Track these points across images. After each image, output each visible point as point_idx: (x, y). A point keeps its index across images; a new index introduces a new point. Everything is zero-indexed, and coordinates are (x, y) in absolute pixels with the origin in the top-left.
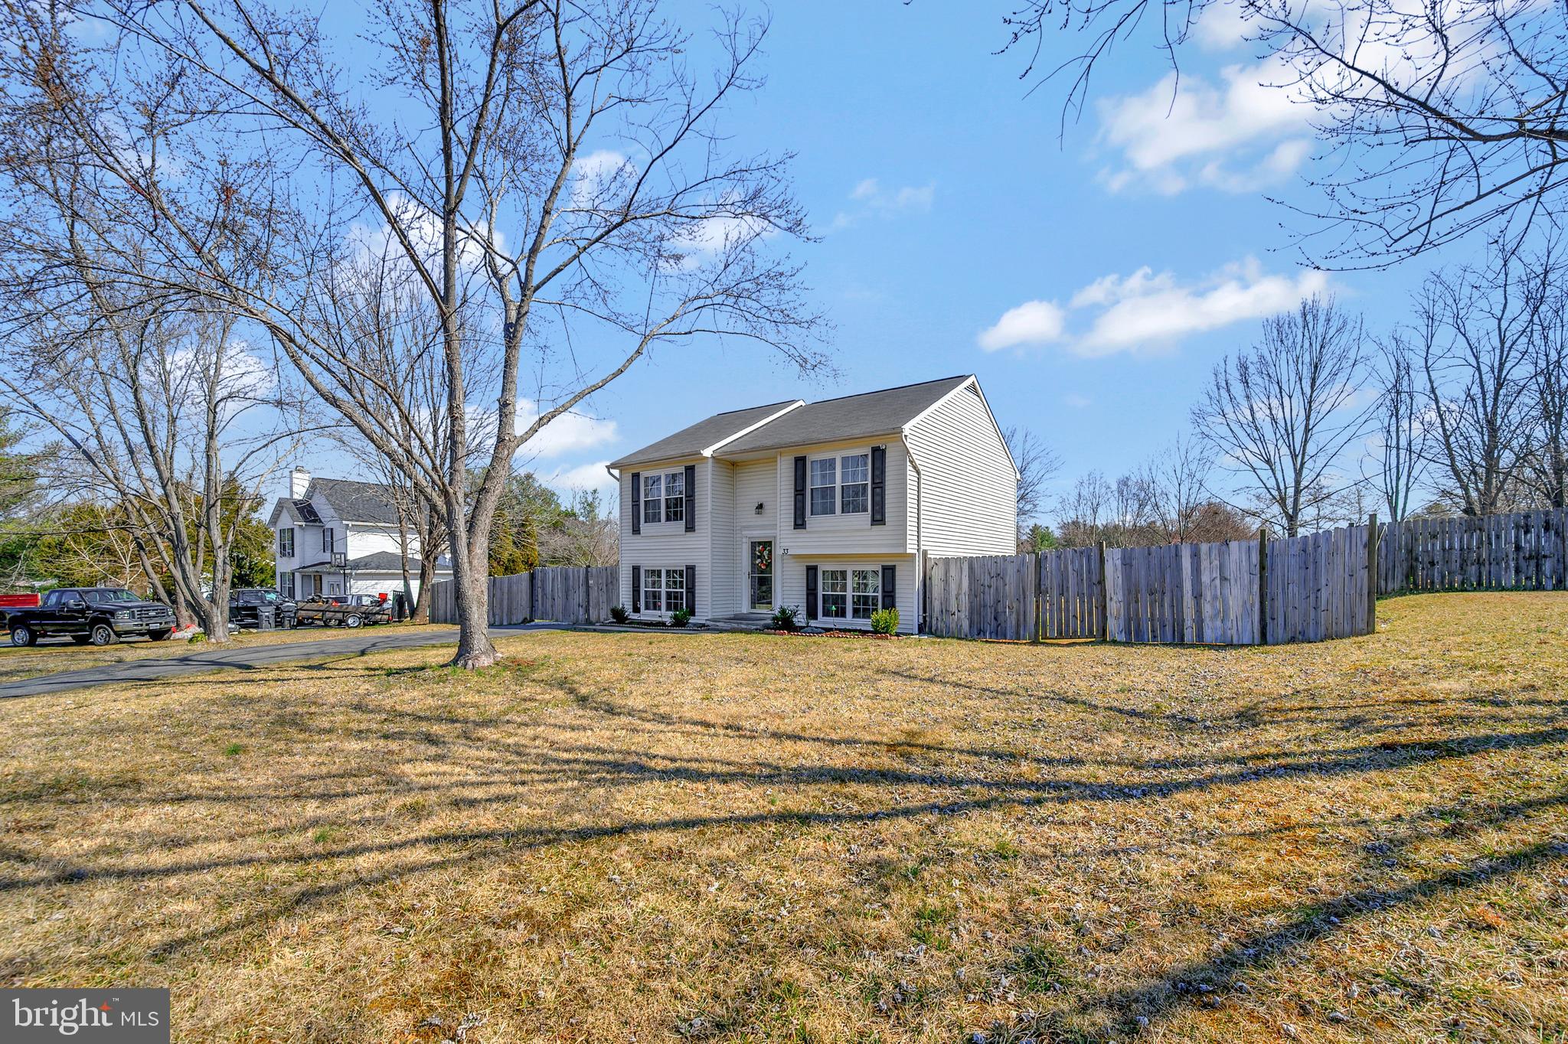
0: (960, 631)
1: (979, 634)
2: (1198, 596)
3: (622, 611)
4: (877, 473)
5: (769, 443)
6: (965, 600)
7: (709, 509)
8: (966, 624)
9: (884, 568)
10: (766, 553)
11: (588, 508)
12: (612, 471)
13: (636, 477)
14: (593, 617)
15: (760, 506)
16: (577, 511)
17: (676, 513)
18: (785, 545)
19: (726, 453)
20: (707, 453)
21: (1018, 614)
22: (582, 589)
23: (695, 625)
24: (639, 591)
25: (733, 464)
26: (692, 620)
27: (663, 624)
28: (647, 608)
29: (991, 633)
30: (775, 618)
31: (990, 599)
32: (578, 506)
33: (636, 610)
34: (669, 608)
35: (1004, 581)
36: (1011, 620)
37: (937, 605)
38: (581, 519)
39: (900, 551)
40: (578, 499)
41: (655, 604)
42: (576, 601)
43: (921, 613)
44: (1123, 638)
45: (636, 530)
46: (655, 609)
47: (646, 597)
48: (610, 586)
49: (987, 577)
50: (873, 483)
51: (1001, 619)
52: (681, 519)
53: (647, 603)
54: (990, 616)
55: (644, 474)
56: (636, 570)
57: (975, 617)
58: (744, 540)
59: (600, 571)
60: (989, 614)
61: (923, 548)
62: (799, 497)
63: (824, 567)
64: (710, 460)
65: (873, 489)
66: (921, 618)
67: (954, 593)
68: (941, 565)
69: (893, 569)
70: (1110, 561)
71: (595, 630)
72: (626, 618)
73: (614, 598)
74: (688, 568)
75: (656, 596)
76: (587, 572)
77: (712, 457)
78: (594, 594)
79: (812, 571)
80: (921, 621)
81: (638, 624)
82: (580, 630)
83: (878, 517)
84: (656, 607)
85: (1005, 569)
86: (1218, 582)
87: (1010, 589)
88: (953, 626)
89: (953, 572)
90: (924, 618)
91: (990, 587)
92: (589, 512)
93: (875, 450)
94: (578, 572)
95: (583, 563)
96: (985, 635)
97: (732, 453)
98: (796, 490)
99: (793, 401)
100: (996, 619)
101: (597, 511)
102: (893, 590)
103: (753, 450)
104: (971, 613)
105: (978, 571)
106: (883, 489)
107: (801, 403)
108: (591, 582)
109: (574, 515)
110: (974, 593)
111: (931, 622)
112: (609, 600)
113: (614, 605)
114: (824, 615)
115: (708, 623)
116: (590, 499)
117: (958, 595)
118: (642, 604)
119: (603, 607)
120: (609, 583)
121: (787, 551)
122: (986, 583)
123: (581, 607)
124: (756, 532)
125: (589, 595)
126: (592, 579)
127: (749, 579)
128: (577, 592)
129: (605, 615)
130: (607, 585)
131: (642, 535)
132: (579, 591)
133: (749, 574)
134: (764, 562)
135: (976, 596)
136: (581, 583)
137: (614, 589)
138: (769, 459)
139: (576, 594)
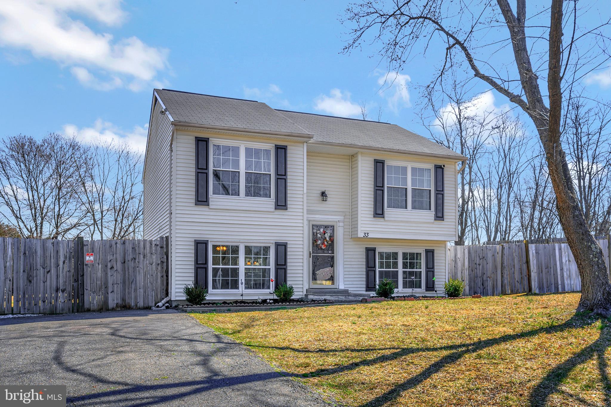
2: (562, 269)
4: (439, 184)
6: (466, 273)
8: (467, 288)
9: (427, 251)
13: (203, 142)
14: (93, 303)
15: (323, 194)
17: (257, 188)
18: (367, 229)
21: (493, 281)
28: (215, 287)
31: (479, 273)
35: (486, 261)
36: (489, 284)
42: (50, 284)
44: (537, 291)
45: (202, 201)
46: (226, 287)
48: (131, 264)
49: (478, 259)
50: (436, 190)
51: (485, 285)
52: (268, 196)
53: (214, 282)
54: (480, 284)
56: (201, 245)
57: (472, 284)
59: (110, 245)
60: (479, 282)
62: (379, 192)
63: (381, 249)
65: (436, 194)
67: (460, 269)
69: (432, 252)
70: (531, 251)
74: (278, 245)
76: (80, 245)
77: (309, 143)
78: (94, 274)
79: (370, 252)
83: (439, 215)
84: (228, 284)
85: (487, 254)
86: (568, 262)
87: (490, 266)
91: (479, 265)
94: (56, 244)
98: (376, 186)
100: (483, 285)
102: (433, 267)
104: (470, 282)
105: (473, 255)
106: (443, 195)
110: (472, 269)
117: (462, 270)
118: (210, 283)
119: (115, 291)
120: (130, 259)
121: (366, 234)
122: (478, 263)
123: (63, 291)
124: (317, 216)
125: (83, 275)
126: (92, 254)
127: (310, 257)
128: (53, 271)
129: (120, 302)
130: (124, 262)
131: (211, 207)
132: (57, 270)
133: (310, 254)
134: (326, 243)
135: (472, 271)
136: (62, 259)
137: (138, 267)
138: (331, 154)
139: (51, 274)
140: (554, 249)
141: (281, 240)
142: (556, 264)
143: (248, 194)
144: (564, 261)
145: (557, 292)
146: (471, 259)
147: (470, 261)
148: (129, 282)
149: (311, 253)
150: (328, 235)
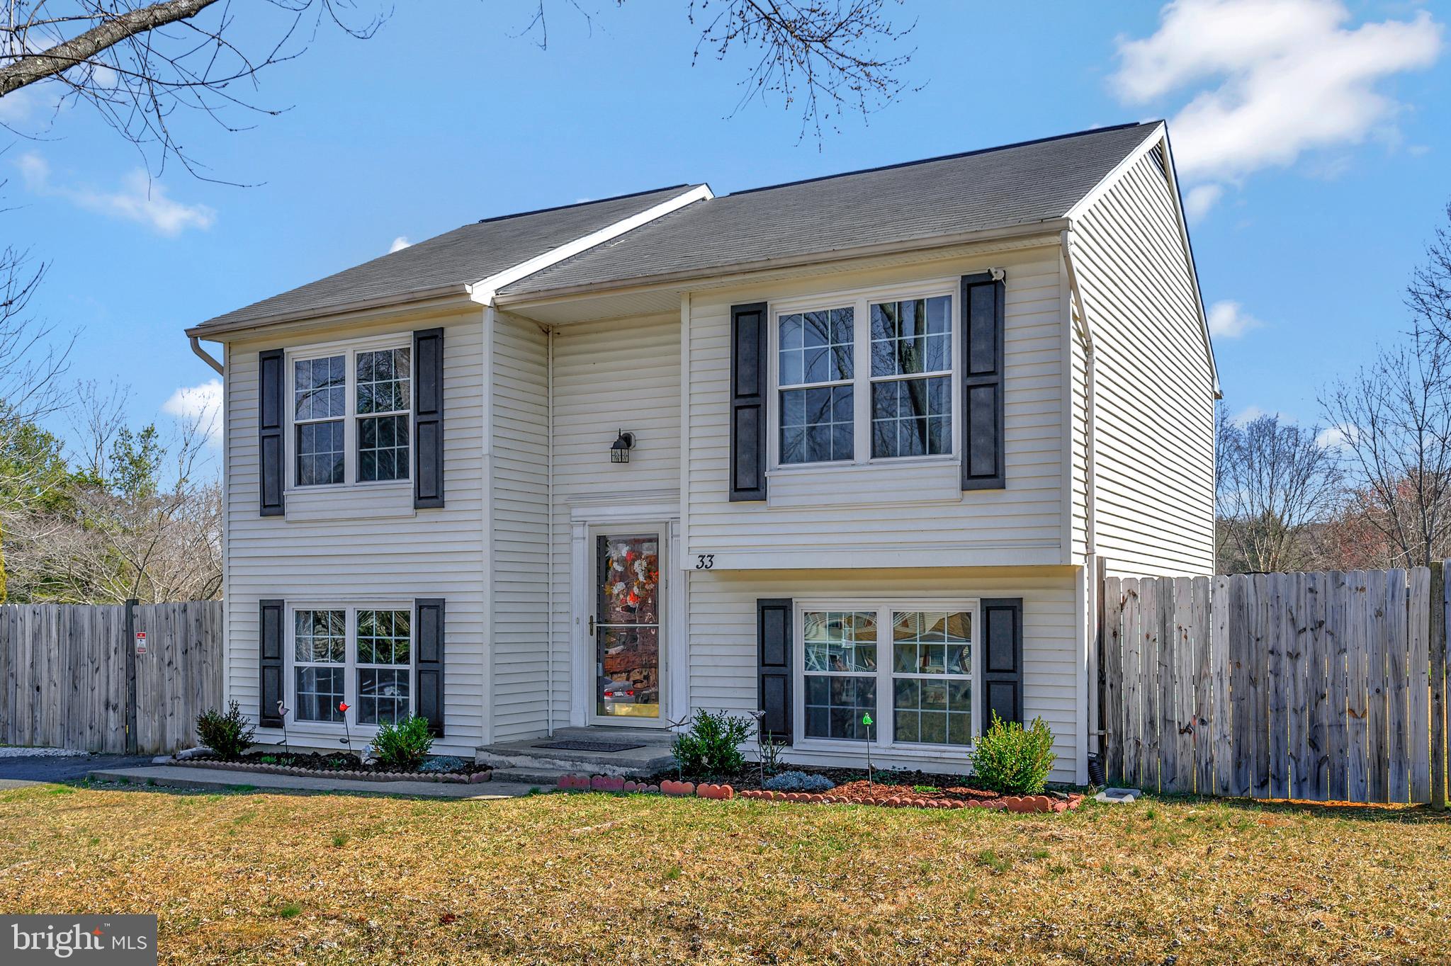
0: (1205, 774)
1: (1263, 785)
3: (233, 722)
4: (980, 346)
5: (662, 267)
6: (1219, 696)
7: (486, 444)
8: (1223, 757)
9: (989, 607)
10: (639, 566)
11: (132, 469)
12: (204, 345)
13: (272, 361)
14: (147, 736)
15: (625, 442)
16: (105, 476)
17: (385, 457)
18: (704, 543)
19: (535, 296)
20: (482, 292)
21: (1380, 731)
22: (117, 662)
23: (447, 762)
24: (279, 670)
25: (548, 329)
26: (437, 748)
27: (352, 762)
28: (302, 714)
29: (1299, 783)
30: (682, 745)
31: (1295, 691)
32: (109, 465)
33: (271, 719)
34: (366, 713)
35: (1336, 642)
36: (1358, 746)
37: (1136, 703)
38: (116, 492)
39: (1051, 558)
40: (108, 446)
41: (324, 704)
42: (99, 694)
43: (1095, 729)
45: (272, 505)
46: (324, 716)
47: (300, 686)
48: (195, 655)
49: (1286, 630)
50: (968, 372)
51: (1329, 743)
52: (404, 473)
53: (301, 702)
54: (1296, 737)
55: (298, 353)
56: (271, 611)
57: (1252, 738)
58: (578, 531)
59: (166, 614)
60: (1294, 733)
61: (1099, 552)
62: (746, 414)
64: (489, 316)
65: (968, 390)
66: (1095, 740)
67: (1186, 672)
68: (1147, 598)
69: (1014, 608)
71: (153, 785)
72: (245, 745)
73: (208, 687)
74: (421, 605)
75: (330, 681)
76: (130, 617)
77: (496, 307)
78: (148, 675)
79: (775, 613)
80: (1095, 749)
81: (279, 758)
82: (109, 783)
83: (983, 466)
84: (329, 709)
85: (1339, 609)
87: (1357, 661)
88: (1185, 761)
89: (1180, 617)
90: (1101, 739)
91: (1294, 656)
92: (135, 479)
93: (971, 285)
94: (106, 615)
95: (119, 593)
96: (1280, 787)
97: (552, 294)
98: (736, 395)
99: (682, 188)
100: (1314, 744)
101: (154, 476)
102: (1016, 666)
103: (615, 286)
104: (1239, 728)
105: (1259, 613)
106: (997, 389)
107: (702, 192)
108: (140, 643)
109: (98, 483)
110: (1247, 674)
111: (1119, 752)
112: (192, 692)
113: (208, 706)
114: (808, 734)
115: (484, 757)
116: (137, 449)
117: (1199, 680)
118: (289, 703)
119: (175, 714)
120: (193, 646)
121: (706, 560)
122: (1284, 647)
123: (114, 709)
124: (611, 510)
125: (134, 678)
126: (144, 635)
127: (592, 634)
128: (102, 669)
129: (181, 737)
130: (186, 651)
131: (289, 517)
132: (108, 666)
133: (591, 623)
134: (636, 590)
135: (1253, 682)
136: (113, 645)
137: (205, 662)
138: (653, 314)
139: (100, 674)
141: (429, 593)
143: (365, 473)
146: (1244, 633)
147: (1244, 641)
148: (193, 693)
149: (595, 620)
150: (641, 564)
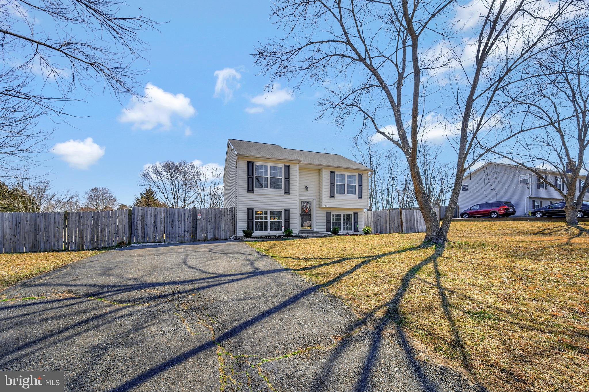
2: (417, 222)
4: (360, 182)
6: (373, 223)
9: (354, 213)
13: (250, 163)
14: (201, 237)
15: (306, 187)
18: (326, 203)
21: (385, 227)
24: (252, 221)
28: (256, 230)
31: (379, 224)
35: (382, 218)
36: (383, 228)
41: (263, 228)
42: (181, 229)
44: (406, 232)
45: (250, 190)
47: (257, 224)
51: (381, 229)
52: (281, 188)
53: (256, 227)
54: (379, 228)
55: (256, 163)
56: (250, 211)
57: (375, 228)
62: (332, 186)
63: (333, 212)
65: (358, 187)
67: (369, 221)
69: (357, 214)
70: (403, 213)
74: (286, 211)
78: (202, 224)
79: (328, 214)
83: (361, 197)
85: (382, 215)
87: (384, 220)
93: (359, 175)
98: (331, 184)
102: (357, 221)
104: (374, 227)
105: (376, 215)
106: (362, 188)
110: (375, 222)
115: (296, 235)
119: (211, 232)
120: (218, 217)
121: (326, 206)
123: (187, 232)
124: (304, 197)
125: (196, 224)
126: (200, 215)
129: (213, 236)
130: (215, 219)
131: (255, 193)
132: (185, 222)
133: (300, 215)
134: (308, 210)
136: (187, 217)
137: (221, 221)
138: (310, 169)
139: (182, 224)
140: (414, 212)
141: (287, 208)
142: (414, 219)
143: (272, 187)
144: (418, 218)
145: (415, 232)
148: (217, 228)
150: (308, 206)
